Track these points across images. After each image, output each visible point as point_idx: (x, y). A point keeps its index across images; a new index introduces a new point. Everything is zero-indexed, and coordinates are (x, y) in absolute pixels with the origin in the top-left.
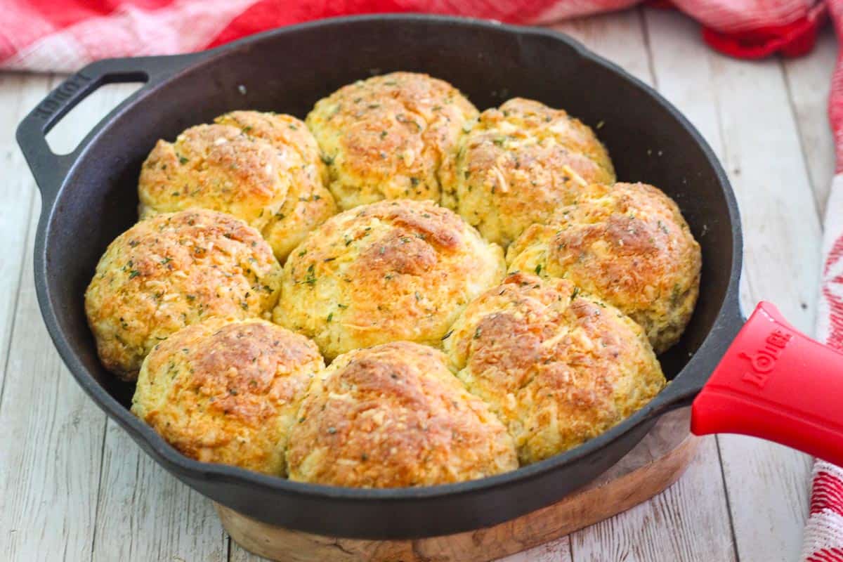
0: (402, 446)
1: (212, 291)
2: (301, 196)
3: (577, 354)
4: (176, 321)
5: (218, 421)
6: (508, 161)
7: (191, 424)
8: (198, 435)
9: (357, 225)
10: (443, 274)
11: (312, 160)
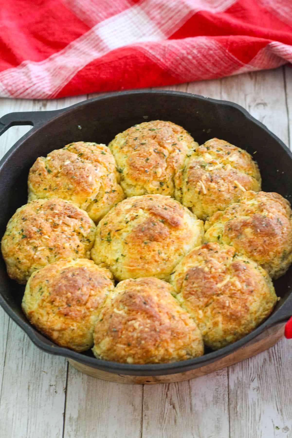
0: (147, 340)
1: (61, 245)
2: (106, 191)
3: (233, 291)
4: (44, 261)
5: (62, 319)
6: (207, 178)
7: (49, 320)
8: (52, 325)
9: (132, 212)
10: (172, 241)
11: (112, 171)
